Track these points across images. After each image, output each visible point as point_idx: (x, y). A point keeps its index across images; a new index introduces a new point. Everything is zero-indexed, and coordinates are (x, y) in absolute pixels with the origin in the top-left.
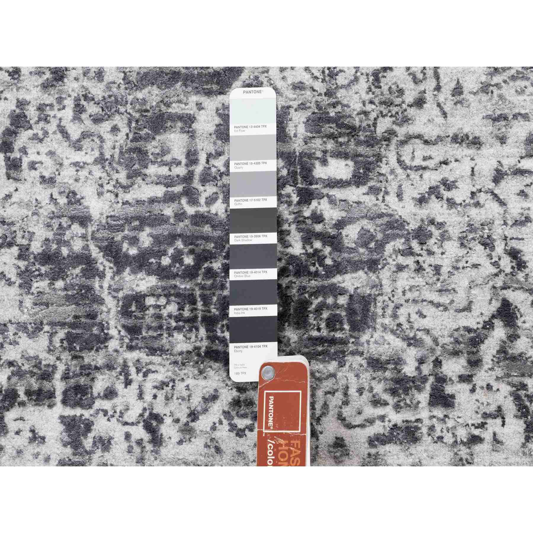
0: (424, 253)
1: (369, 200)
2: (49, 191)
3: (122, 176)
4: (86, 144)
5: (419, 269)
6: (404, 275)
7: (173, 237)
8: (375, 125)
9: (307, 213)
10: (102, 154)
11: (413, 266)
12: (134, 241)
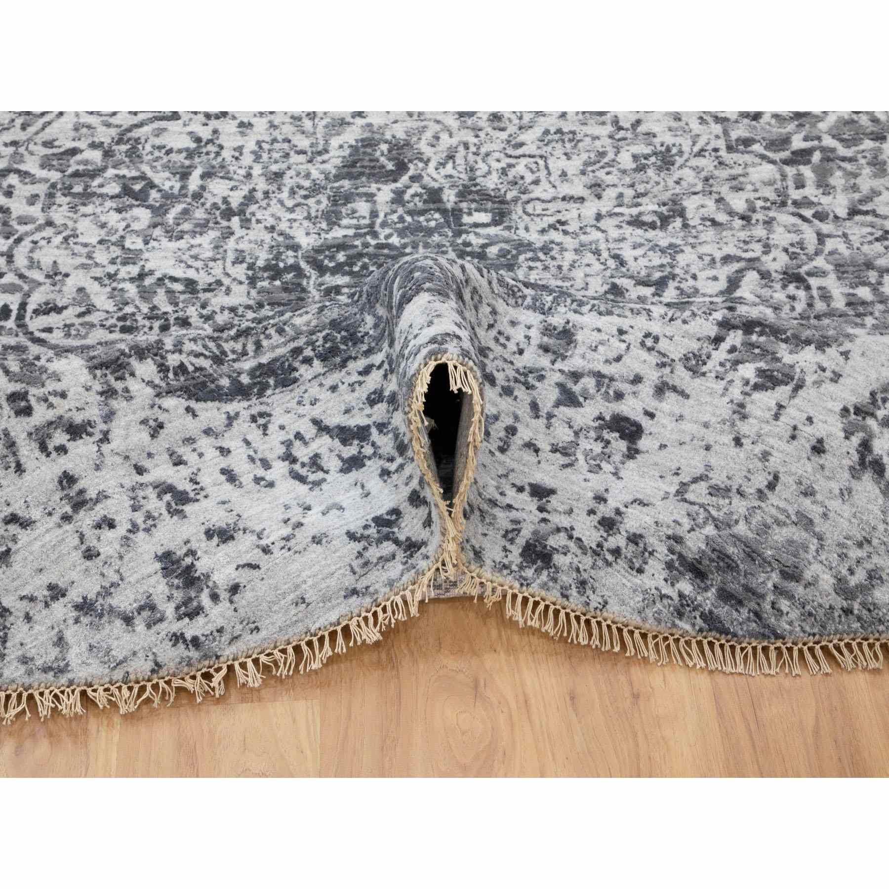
0: (549, 259)
1: (506, 234)
2: (271, 235)
3: (324, 225)
4: (298, 209)
5: (546, 268)
6: (534, 272)
7: (361, 255)
8: (505, 194)
9: (460, 241)
10: (309, 213)
11: (541, 267)
12: (332, 258)
